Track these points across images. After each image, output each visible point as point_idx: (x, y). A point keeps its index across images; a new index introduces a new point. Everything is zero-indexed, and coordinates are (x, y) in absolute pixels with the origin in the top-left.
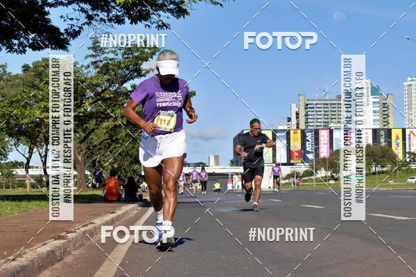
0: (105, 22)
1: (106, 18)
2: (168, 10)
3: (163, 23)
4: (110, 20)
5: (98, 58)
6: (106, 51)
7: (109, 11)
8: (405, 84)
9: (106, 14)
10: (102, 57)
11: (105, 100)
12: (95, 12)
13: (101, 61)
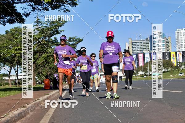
0: (41, 10)
1: (41, 8)
2: (68, 4)
3: (66, 9)
4: (43, 9)
5: (39, 27)
6: (42, 23)
7: (42, 5)
8: (176, 32)
9: (41, 6)
10: (41, 26)
11: (42, 45)
12: (36, 6)
13: (40, 28)
